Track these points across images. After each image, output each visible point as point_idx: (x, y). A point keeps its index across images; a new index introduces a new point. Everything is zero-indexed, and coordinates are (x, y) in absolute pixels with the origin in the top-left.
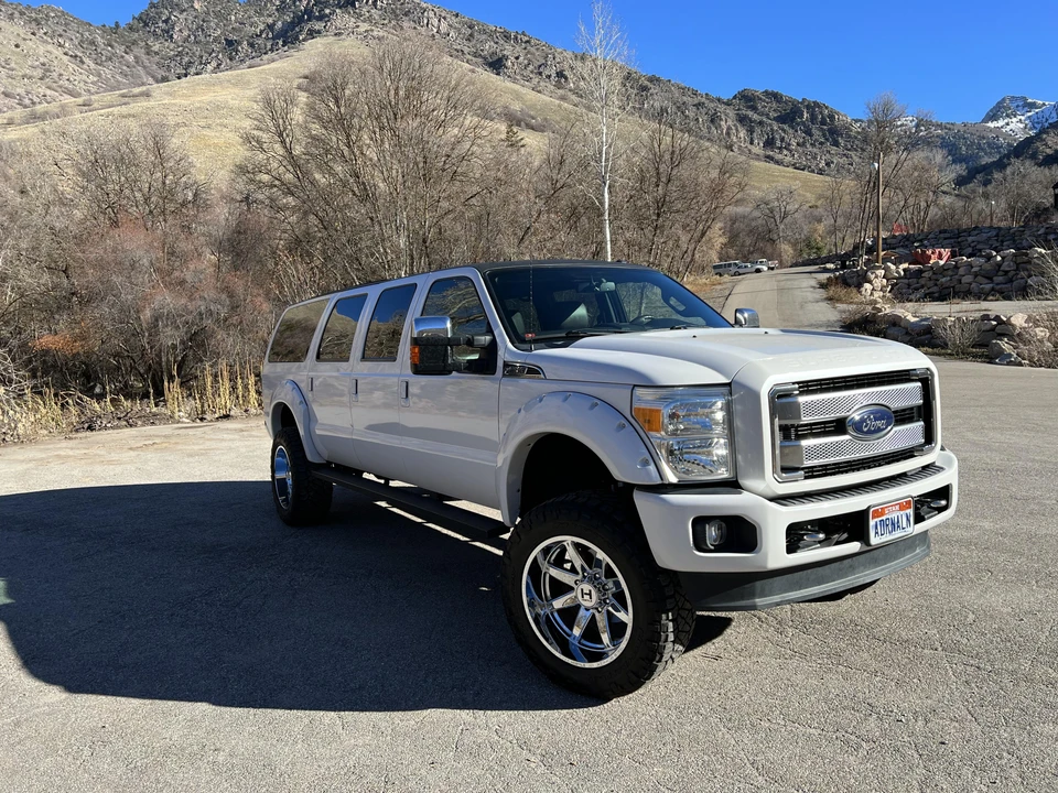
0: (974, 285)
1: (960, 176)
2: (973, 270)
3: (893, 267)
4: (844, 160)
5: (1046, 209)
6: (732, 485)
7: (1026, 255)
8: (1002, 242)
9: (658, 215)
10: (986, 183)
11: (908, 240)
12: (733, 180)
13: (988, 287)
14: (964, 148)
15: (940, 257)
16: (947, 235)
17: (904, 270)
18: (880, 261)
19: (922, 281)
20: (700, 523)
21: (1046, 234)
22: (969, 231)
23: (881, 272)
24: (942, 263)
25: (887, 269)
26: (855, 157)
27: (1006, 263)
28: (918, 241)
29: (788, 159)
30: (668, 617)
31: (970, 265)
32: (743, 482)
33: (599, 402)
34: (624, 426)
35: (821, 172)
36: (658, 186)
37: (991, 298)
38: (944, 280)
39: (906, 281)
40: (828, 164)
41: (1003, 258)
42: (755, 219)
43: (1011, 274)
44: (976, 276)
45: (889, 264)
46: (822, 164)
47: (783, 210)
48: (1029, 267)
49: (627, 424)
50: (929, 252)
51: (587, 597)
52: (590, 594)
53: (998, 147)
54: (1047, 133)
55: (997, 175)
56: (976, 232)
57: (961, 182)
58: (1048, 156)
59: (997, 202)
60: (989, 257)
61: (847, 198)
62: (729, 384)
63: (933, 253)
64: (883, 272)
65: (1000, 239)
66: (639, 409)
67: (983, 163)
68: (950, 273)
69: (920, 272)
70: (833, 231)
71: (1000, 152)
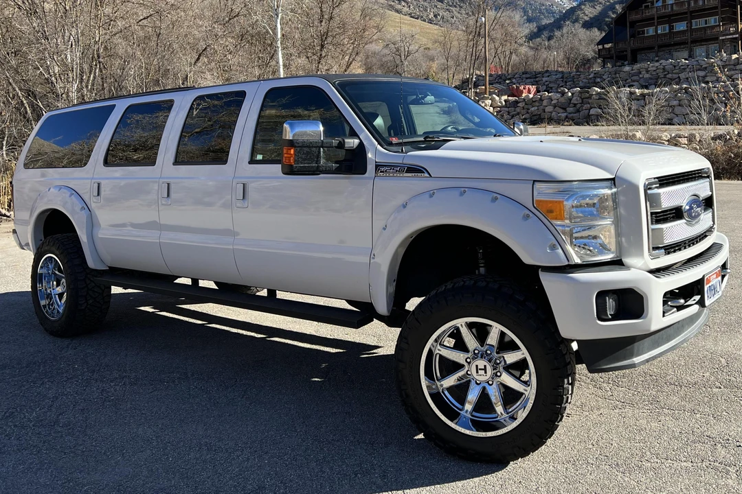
0: (554, 114)
1: (532, 32)
2: (553, 102)
3: (497, 98)
4: (446, 14)
5: (589, 60)
6: (618, 263)
7: (588, 92)
8: (566, 82)
9: (322, 46)
10: (549, 38)
11: (501, 78)
12: (372, 23)
13: (564, 115)
14: (530, 12)
15: (529, 92)
16: (528, 76)
17: (505, 101)
18: (488, 93)
19: (518, 110)
20: (602, 295)
21: (595, 77)
22: (542, 74)
23: (489, 102)
24: (531, 96)
25: (493, 100)
26: (455, 12)
27: (574, 98)
28: (509, 79)
29: (406, 9)
30: (568, 381)
31: (551, 99)
32: (626, 260)
33: (499, 196)
34: (528, 216)
35: (430, 22)
36: (321, 21)
37: (566, 123)
38: (533, 109)
39: (507, 109)
40: (435, 16)
41: (572, 94)
42: (385, 56)
43: (578, 106)
44: (555, 107)
45: (494, 95)
46: (431, 16)
47: (407, 49)
48: (590, 101)
49: (531, 215)
50: (522, 88)
51: (482, 372)
52: (485, 369)
53: (553, 13)
54: (585, 5)
55: (557, 33)
56: (548, 74)
57: (532, 37)
58: (586, 21)
59: (558, 53)
60: (563, 94)
61: (455, 43)
62: (613, 179)
63: (524, 88)
64: (490, 101)
65: (565, 80)
66: (541, 201)
67: (543, 24)
68: (537, 104)
69: (517, 102)
70: (445, 69)
71: (554, 17)
